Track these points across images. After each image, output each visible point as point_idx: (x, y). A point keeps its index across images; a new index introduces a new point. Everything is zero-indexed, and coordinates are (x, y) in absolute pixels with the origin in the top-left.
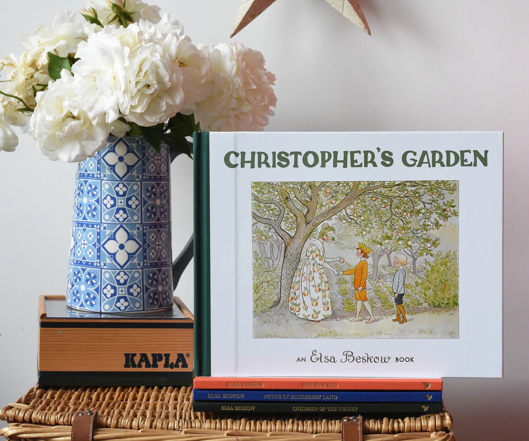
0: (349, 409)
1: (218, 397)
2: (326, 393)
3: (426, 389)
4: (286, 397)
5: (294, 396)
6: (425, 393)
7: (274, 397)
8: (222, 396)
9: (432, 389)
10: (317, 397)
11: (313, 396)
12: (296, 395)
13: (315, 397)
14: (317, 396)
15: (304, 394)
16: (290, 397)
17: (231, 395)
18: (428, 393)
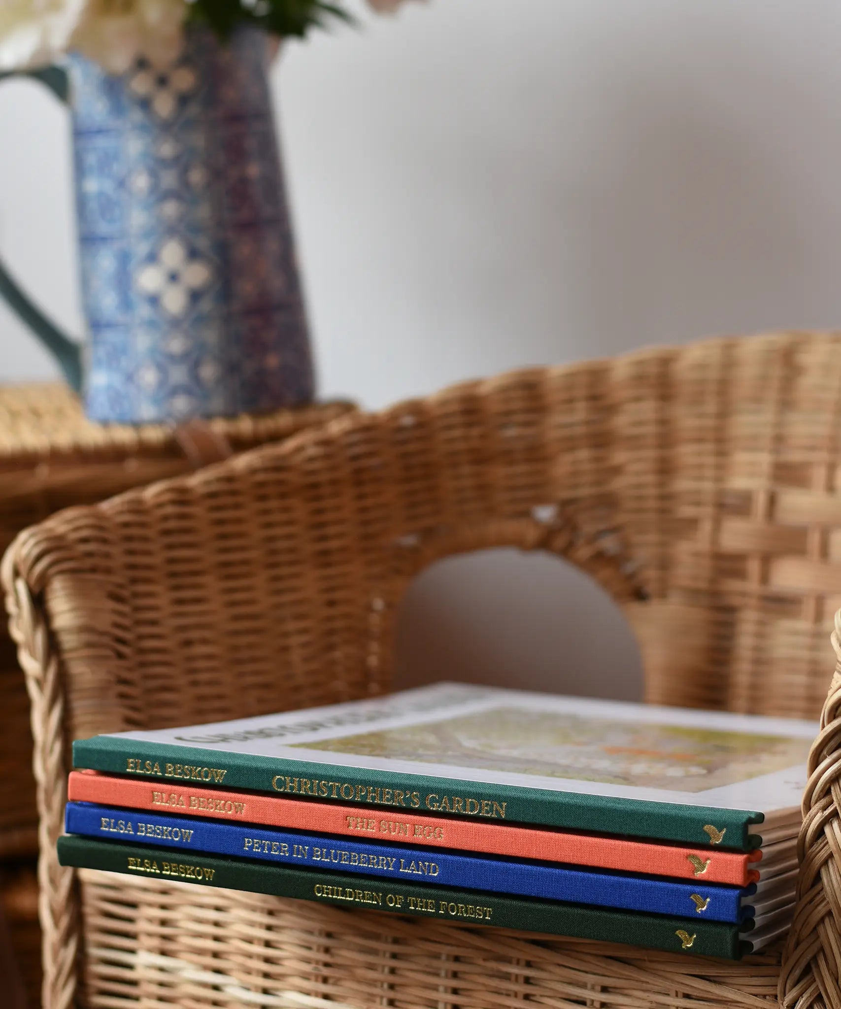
0: (466, 912)
1: (124, 830)
2: (409, 852)
3: (692, 877)
4: (301, 852)
5: (322, 852)
6: (688, 888)
7: (270, 849)
8: (136, 829)
9: (712, 878)
10: (382, 864)
11: (374, 859)
12: (329, 849)
13: (378, 863)
14: (383, 860)
15: (351, 850)
16: (311, 854)
17: (159, 829)
18: (698, 889)
